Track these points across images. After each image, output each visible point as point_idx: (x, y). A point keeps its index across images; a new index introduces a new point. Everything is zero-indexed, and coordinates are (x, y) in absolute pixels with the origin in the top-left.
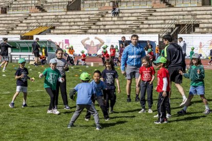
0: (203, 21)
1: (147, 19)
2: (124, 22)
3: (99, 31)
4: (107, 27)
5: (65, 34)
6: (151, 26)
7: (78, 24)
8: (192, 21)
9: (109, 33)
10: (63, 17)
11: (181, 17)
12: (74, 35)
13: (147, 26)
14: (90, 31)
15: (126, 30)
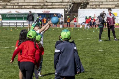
0: (91, 0)
3: (15, 7)
6: (54, 4)
9: (23, 8)
13: (51, 4)
15: (36, 6)
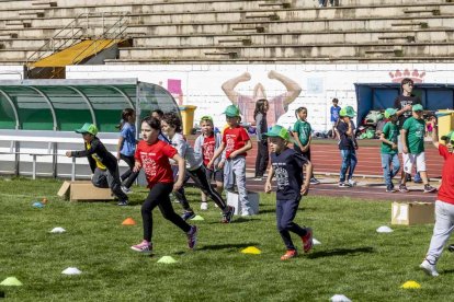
1: (436, 14)
2: (360, 25)
3: (278, 52)
4: (304, 40)
5: (165, 61)
7: (208, 29)
9: (314, 60)
10: (157, 9)
12: (197, 67)
13: (442, 36)
14: (248, 52)
15: (372, 49)
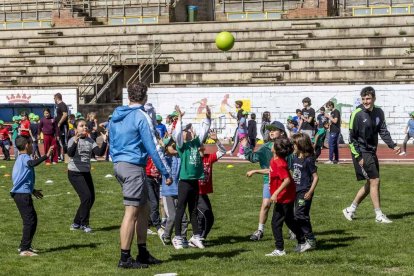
0: (176, 57)
6: (55, 70)
8: (152, 58)
11: (125, 48)
